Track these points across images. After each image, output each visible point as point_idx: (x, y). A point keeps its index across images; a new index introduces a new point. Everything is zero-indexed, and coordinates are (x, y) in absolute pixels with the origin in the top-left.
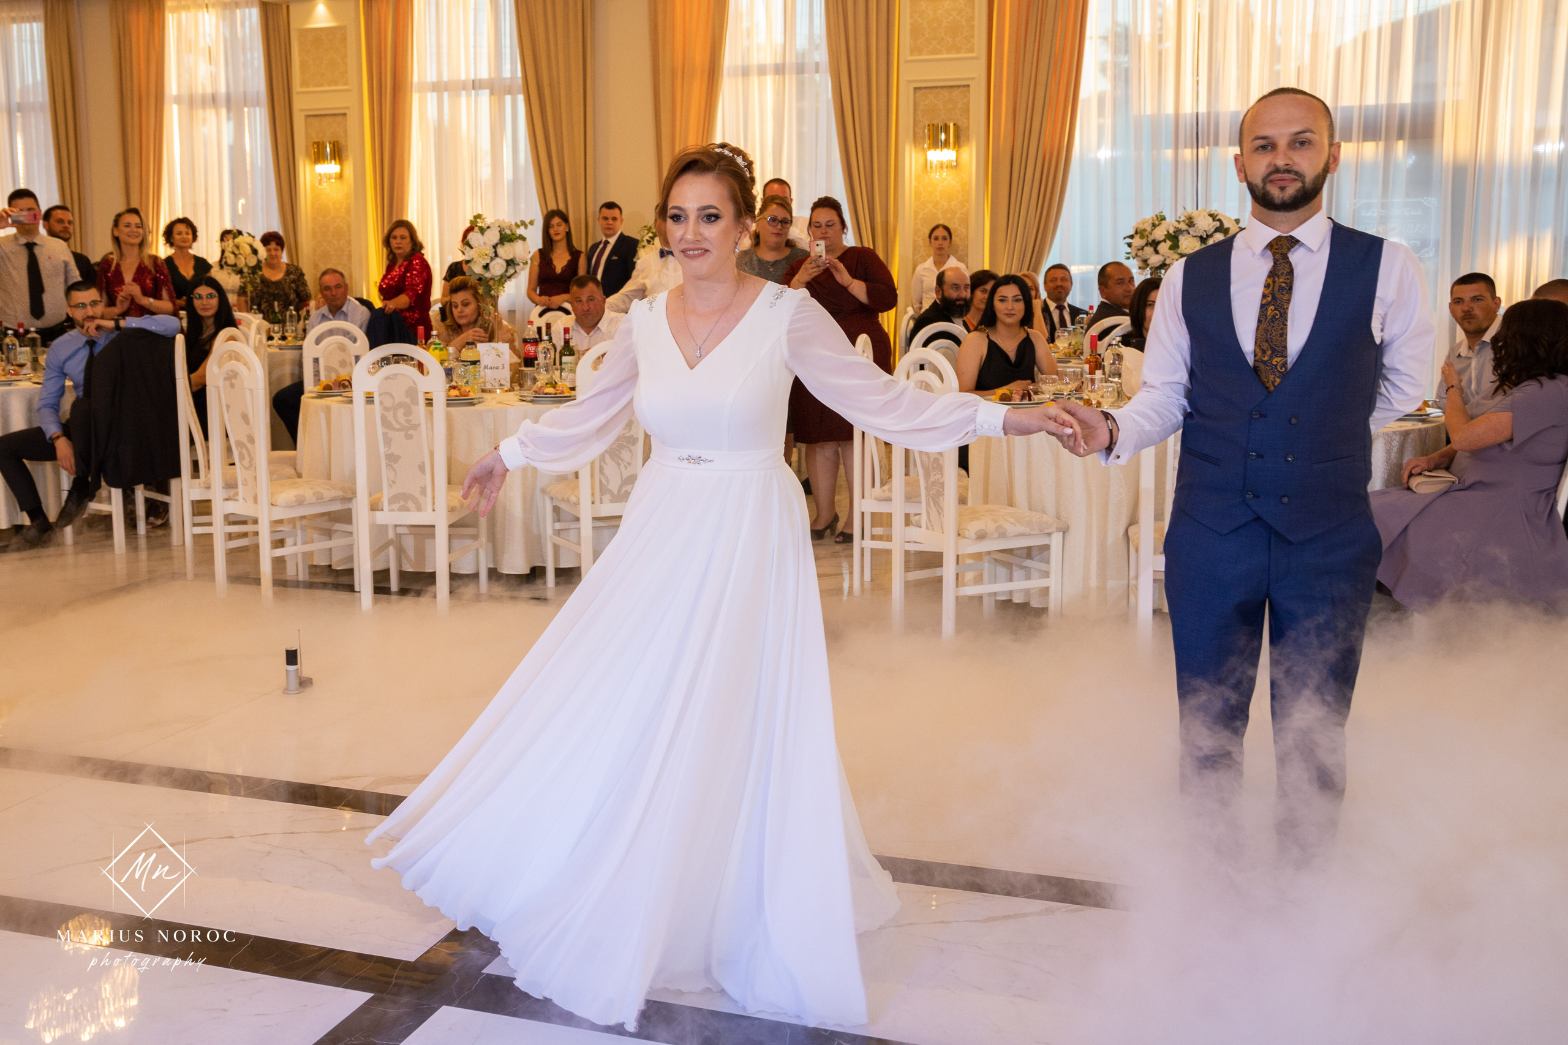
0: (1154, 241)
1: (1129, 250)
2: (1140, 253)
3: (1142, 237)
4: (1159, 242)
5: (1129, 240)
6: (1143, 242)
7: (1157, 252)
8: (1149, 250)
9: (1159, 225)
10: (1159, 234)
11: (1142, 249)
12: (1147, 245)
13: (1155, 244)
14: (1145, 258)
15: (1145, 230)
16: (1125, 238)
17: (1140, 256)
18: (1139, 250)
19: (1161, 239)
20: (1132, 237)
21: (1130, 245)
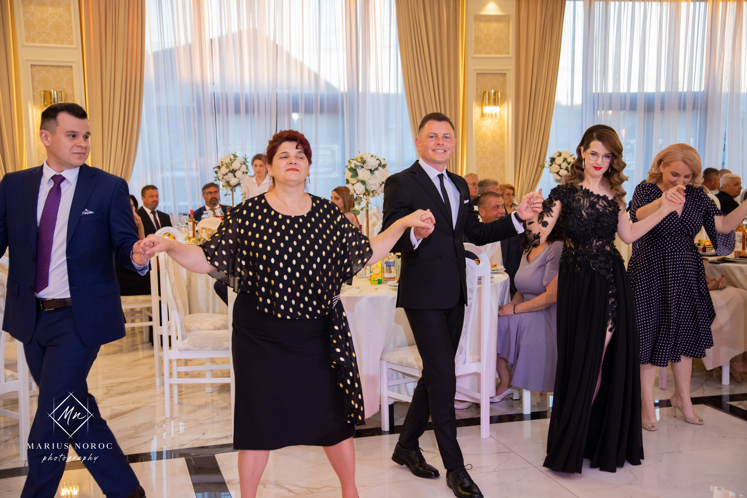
0: (233, 170)
1: (215, 175)
2: (225, 177)
3: (227, 167)
4: (236, 171)
5: (217, 169)
6: (227, 171)
7: (235, 177)
8: (231, 175)
9: (235, 160)
10: (236, 165)
11: (227, 174)
12: (230, 171)
13: (233, 172)
14: (228, 180)
15: (229, 163)
16: (214, 168)
17: (225, 179)
18: (224, 175)
19: (238, 168)
20: (219, 167)
21: (216, 172)
